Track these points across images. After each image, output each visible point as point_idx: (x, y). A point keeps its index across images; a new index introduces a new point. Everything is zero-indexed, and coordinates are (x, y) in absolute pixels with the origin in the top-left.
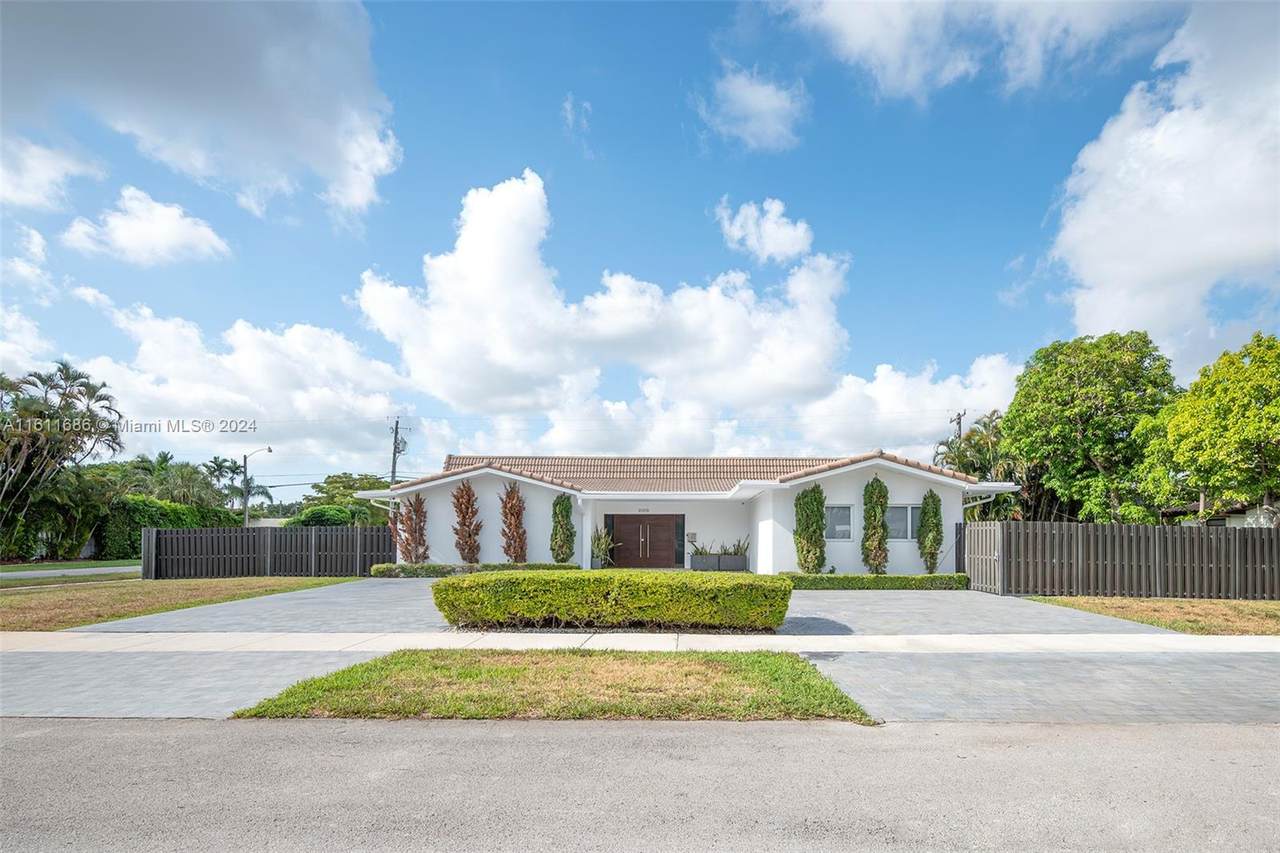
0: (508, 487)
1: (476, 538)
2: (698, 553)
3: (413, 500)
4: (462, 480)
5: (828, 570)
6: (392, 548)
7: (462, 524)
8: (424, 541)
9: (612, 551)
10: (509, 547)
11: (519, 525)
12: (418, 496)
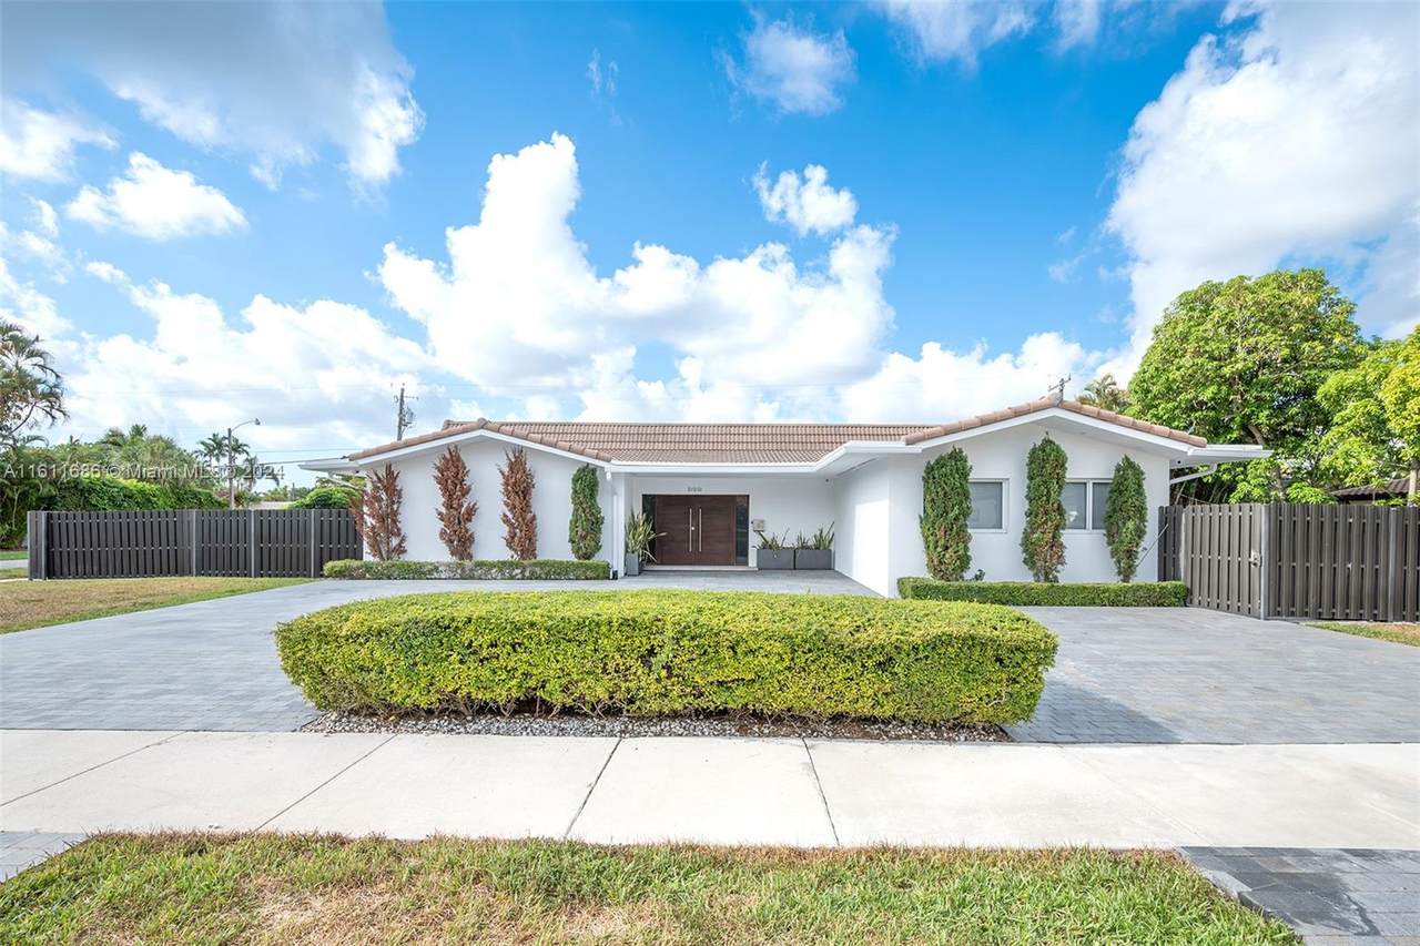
0: (511, 456)
1: (469, 525)
2: (767, 546)
3: (382, 473)
4: (448, 446)
5: (972, 576)
6: (357, 538)
7: (449, 506)
8: (399, 530)
9: (652, 544)
10: (513, 538)
11: (526, 508)
12: (389, 468)
